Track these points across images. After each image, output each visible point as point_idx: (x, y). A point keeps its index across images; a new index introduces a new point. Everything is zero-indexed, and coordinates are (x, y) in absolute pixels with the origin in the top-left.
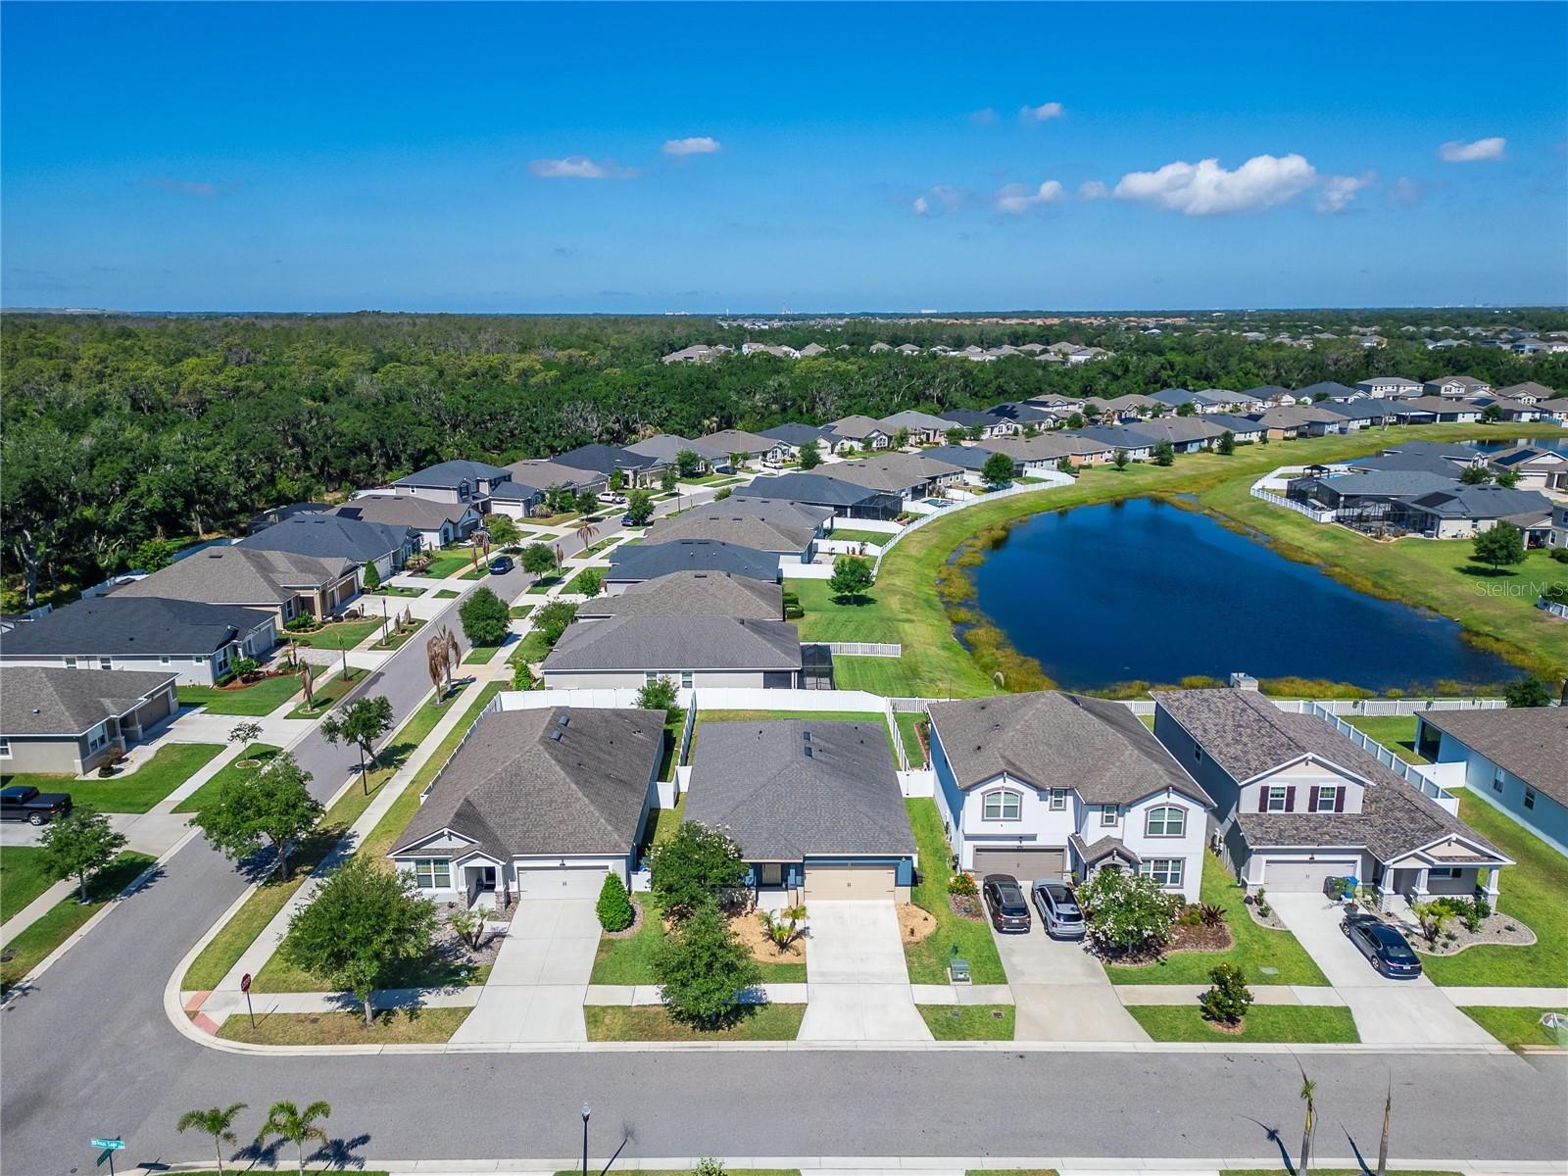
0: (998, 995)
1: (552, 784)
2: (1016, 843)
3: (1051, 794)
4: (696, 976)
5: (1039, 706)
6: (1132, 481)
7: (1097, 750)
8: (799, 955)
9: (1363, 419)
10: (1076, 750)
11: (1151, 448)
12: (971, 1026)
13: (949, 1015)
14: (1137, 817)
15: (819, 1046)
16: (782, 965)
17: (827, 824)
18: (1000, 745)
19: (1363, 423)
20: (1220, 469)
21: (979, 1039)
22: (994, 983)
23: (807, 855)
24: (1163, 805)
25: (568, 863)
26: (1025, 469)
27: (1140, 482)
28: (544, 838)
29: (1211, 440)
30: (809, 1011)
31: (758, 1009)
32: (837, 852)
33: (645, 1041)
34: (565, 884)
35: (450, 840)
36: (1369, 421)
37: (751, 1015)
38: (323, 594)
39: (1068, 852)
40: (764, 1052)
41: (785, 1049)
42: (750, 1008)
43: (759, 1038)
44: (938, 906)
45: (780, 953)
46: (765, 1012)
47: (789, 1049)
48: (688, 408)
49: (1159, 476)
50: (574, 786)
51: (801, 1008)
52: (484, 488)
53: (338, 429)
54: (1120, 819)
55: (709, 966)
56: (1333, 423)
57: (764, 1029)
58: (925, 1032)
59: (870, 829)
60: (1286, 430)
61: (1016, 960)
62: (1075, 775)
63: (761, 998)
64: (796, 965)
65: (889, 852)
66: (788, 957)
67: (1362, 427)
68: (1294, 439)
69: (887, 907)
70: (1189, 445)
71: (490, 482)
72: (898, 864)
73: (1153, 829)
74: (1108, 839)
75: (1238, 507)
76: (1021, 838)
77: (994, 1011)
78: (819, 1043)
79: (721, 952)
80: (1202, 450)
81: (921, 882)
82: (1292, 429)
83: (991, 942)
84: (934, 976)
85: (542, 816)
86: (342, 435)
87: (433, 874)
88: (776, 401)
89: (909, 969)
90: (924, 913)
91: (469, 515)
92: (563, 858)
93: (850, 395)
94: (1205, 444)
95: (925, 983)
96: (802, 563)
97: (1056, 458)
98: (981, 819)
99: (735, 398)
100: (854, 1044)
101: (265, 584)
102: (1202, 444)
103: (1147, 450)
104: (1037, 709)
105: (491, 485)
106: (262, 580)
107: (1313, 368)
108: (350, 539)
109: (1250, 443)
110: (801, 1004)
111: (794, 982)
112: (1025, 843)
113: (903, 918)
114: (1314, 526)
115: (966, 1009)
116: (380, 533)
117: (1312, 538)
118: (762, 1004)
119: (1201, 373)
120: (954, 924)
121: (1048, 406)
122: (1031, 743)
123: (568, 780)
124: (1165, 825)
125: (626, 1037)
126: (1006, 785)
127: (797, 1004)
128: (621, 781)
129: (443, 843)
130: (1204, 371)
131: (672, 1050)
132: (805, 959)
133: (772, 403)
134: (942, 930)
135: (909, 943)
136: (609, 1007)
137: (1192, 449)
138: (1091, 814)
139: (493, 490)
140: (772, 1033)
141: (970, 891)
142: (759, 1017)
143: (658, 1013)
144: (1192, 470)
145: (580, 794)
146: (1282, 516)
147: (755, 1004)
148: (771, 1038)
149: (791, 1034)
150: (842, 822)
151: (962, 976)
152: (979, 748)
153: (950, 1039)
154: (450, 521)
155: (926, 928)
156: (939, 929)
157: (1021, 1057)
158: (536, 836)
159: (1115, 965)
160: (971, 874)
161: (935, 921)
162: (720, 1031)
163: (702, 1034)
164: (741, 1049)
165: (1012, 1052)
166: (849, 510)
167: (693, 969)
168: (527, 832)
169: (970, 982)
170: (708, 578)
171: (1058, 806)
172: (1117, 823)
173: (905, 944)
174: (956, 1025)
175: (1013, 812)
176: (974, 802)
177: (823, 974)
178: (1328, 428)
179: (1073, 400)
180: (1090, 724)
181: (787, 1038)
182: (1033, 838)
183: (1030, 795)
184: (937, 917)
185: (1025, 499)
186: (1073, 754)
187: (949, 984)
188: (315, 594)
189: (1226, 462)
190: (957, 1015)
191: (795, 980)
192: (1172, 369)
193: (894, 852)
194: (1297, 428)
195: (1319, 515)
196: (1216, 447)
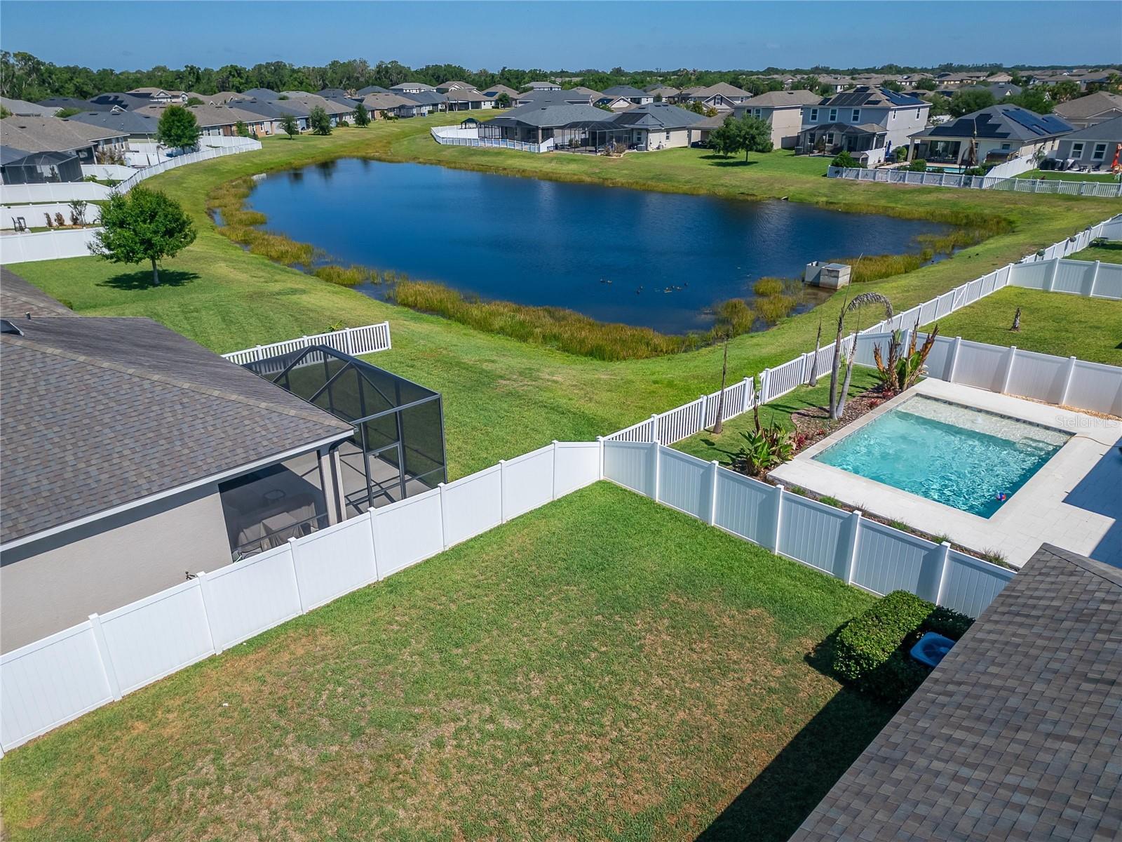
29: (342, 116)
67: (429, 112)
80: (338, 125)
94: (338, 119)
114: (538, 155)
121: (153, 98)
137: (332, 123)
179: (174, 93)
194: (394, 108)
195: (534, 147)
196: (350, 120)
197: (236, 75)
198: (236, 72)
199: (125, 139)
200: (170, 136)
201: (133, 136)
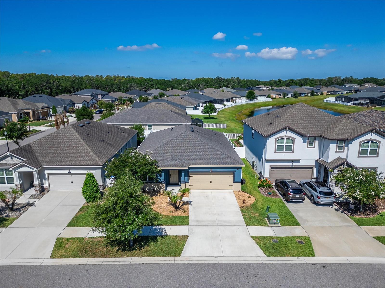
0: (297, 232)
1: (72, 140)
2: (290, 164)
3: (308, 140)
4: (117, 216)
5: (297, 107)
6: (288, 101)
7: (328, 122)
8: (185, 212)
9: (347, 91)
10: (317, 122)
11: (292, 94)
12: (286, 248)
13: (272, 242)
14: (355, 146)
15: (194, 260)
16: (176, 217)
17: (200, 154)
18: (282, 121)
19: (347, 92)
20: (311, 99)
21: (294, 256)
22: (293, 225)
23: (190, 166)
24: (368, 140)
25: (73, 171)
26: (258, 97)
27: (291, 101)
28: (61, 160)
29: (308, 93)
30: (189, 240)
31: (159, 239)
32: (205, 165)
33: (86, 257)
34: (72, 182)
35: (12, 159)
36: (348, 91)
37: (154, 242)
38: (34, 112)
39: (315, 169)
40: (160, 264)
41: (173, 262)
42: (155, 239)
43: (158, 255)
44: (254, 192)
45: (175, 211)
46: (163, 240)
47: (176, 262)
48: (163, 87)
49: (296, 100)
50: (82, 140)
51: (185, 238)
52: (100, 97)
53: (61, 85)
54: (346, 148)
55: (125, 209)
56: (339, 91)
57: (161, 250)
58: (260, 252)
59: (221, 156)
60: (327, 92)
61: (301, 214)
62: (319, 131)
63: (162, 233)
64: (184, 217)
65: (231, 165)
66: (179, 213)
67: (347, 93)
68: (329, 94)
69: (230, 192)
70: (302, 94)
71: (102, 95)
72: (235, 171)
73: (363, 153)
74: (339, 158)
75: (321, 104)
76: (293, 161)
77: (297, 240)
78: (194, 258)
79: (132, 201)
80: (305, 96)
81: (245, 184)
82: (329, 92)
83: (285, 206)
84: (259, 222)
85: (63, 151)
86: (62, 86)
87: (5, 177)
88: (188, 86)
89: (245, 218)
90: (248, 195)
91: (93, 101)
92: (69, 169)
93: (208, 85)
94: (306, 94)
95: (254, 225)
96: (194, 110)
97: (266, 95)
98: (274, 152)
99: (176, 86)
100: (217, 259)
101: (13, 107)
102: (305, 94)
103: (291, 95)
104: (296, 108)
105: (102, 96)
106: (12, 106)
107: (329, 83)
108: (50, 101)
109: (318, 95)
110: (185, 236)
111: (181, 225)
112: (295, 164)
113: (238, 197)
114: (346, 106)
115: (281, 239)
116: (61, 101)
117: (347, 109)
118: (162, 236)
119: (300, 84)
120: (264, 199)
121: (261, 88)
122: (296, 120)
123: (80, 138)
124: (369, 150)
125: (75, 255)
126: (287, 135)
127: (182, 236)
128: (108, 143)
129: (8, 161)
130: (301, 83)
131: (101, 263)
132: (188, 214)
133: (187, 87)
134: (258, 202)
135: (243, 207)
136: (71, 238)
137: (303, 95)
138: (331, 146)
139: (103, 97)
140: (166, 252)
141: (269, 187)
142: (159, 243)
143: (100, 242)
144: (304, 99)
145: (84, 143)
146: (335, 105)
147: (158, 236)
148: (165, 255)
149: (177, 253)
150: (207, 153)
151: (275, 221)
152: (271, 123)
153: (276, 256)
154: (86, 101)
155: (251, 201)
156: (257, 201)
157: (324, 267)
158: (58, 159)
159: (355, 216)
160: (269, 179)
161: (254, 198)
162: (134, 251)
163: (123, 253)
164: (145, 263)
165: (317, 264)
166: (208, 102)
167: (115, 212)
168: (54, 157)
169: (280, 225)
170: (161, 104)
171: (311, 145)
172: (344, 150)
173: (241, 208)
174: (277, 248)
175: (290, 148)
176: (271, 143)
177: (197, 221)
178: (338, 93)
179: (268, 87)
180: (321, 113)
181: (175, 255)
182: (298, 161)
183: (298, 140)
184: (255, 197)
185: (259, 103)
186: (316, 123)
187: (268, 226)
188: (30, 111)
189: (312, 98)
190: (277, 242)
191: (182, 224)
192: (293, 82)
193: (233, 165)
194: (330, 92)
195: (347, 104)
196: (309, 95)
197: (292, 82)
198: (292, 81)
199: (240, 97)
200: (248, 97)
201: (242, 97)
